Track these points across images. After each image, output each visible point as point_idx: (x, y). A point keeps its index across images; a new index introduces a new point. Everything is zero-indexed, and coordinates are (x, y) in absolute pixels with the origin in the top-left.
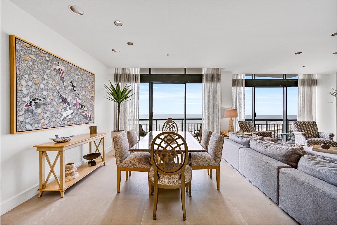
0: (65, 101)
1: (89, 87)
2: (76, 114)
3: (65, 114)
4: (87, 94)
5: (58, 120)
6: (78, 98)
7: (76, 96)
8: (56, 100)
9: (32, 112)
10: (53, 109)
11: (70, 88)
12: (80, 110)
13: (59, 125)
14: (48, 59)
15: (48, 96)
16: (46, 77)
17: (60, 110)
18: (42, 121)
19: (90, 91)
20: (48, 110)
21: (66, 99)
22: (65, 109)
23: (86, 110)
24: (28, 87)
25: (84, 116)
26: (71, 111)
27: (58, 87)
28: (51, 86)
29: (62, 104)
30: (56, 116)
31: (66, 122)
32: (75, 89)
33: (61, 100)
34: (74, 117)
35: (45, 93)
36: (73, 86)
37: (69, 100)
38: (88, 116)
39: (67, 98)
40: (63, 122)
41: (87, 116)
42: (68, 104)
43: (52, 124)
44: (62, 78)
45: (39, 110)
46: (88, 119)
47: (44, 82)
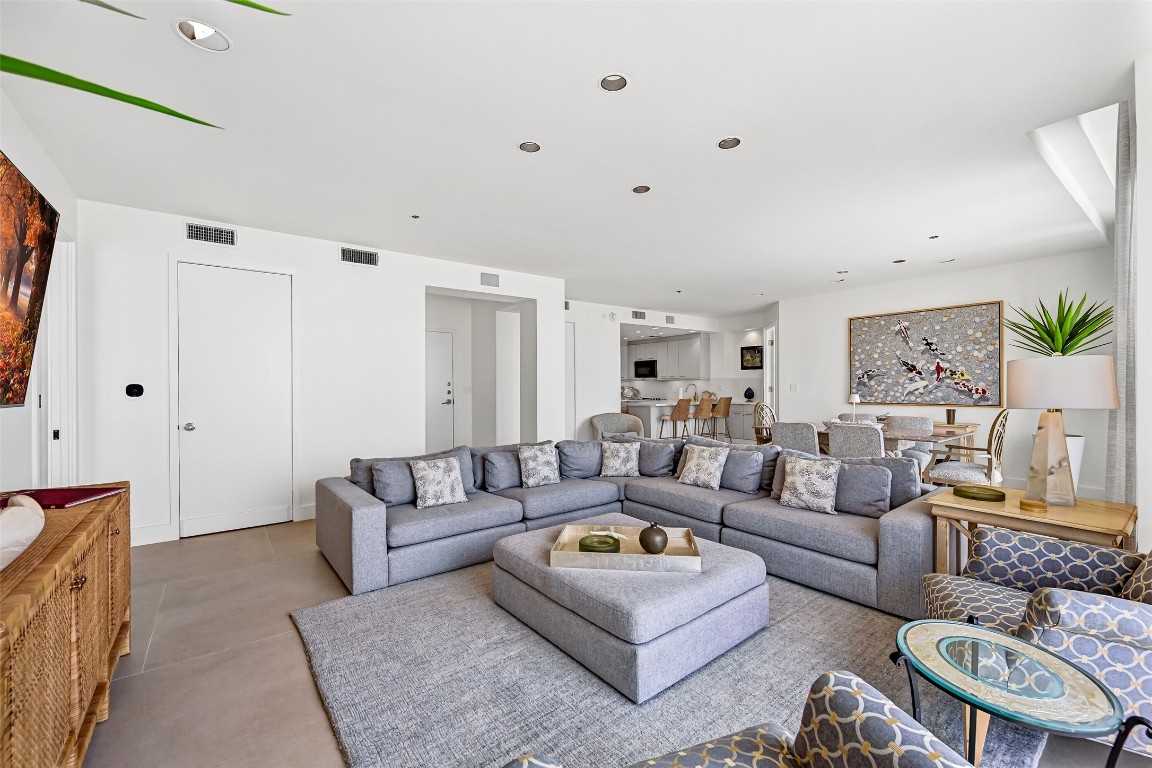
0: (912, 368)
1: (979, 334)
2: (937, 387)
3: (911, 387)
4: (969, 348)
5: (898, 395)
6: (942, 360)
7: (936, 356)
8: (896, 369)
9: (864, 384)
10: (890, 381)
11: (923, 347)
12: (948, 381)
13: (900, 401)
14: (883, 323)
15: (884, 366)
16: (880, 345)
17: (901, 381)
18: (876, 394)
19: (983, 340)
20: (883, 382)
21: (912, 366)
22: (911, 379)
23: (968, 380)
24: (860, 361)
25: (961, 392)
26: (925, 383)
27: (898, 353)
28: (887, 354)
29: (905, 374)
30: (896, 389)
31: (913, 398)
32: (933, 347)
33: (904, 368)
34: (931, 392)
35: (879, 363)
36: (928, 344)
37: (919, 367)
38: (974, 391)
39: (914, 363)
40: (907, 398)
41: (970, 391)
42: (920, 373)
43: (889, 398)
44: (905, 339)
45: (872, 383)
46: (976, 396)
47: (879, 351)
